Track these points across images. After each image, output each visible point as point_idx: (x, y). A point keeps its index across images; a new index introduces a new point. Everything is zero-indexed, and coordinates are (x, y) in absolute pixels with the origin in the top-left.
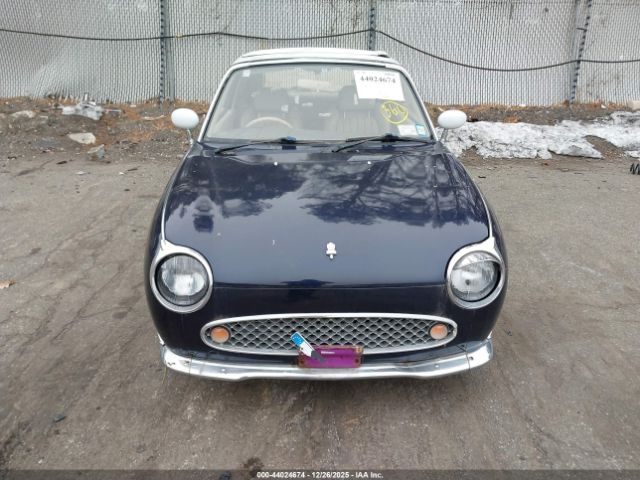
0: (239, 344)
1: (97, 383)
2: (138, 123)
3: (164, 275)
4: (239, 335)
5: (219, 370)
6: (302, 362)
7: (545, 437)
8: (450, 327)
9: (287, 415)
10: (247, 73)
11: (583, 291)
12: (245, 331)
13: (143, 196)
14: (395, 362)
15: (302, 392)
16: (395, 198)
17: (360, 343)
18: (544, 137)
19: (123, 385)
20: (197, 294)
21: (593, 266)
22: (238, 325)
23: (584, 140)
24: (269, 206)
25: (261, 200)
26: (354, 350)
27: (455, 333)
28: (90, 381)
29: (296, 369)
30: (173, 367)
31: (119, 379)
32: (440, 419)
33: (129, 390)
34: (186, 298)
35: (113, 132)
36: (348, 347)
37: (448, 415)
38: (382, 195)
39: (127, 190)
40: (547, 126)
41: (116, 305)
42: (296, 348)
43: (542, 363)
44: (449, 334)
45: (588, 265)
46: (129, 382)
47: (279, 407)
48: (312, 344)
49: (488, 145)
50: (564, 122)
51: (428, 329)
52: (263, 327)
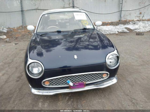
0: (53, 85)
1: (13, 100)
2: (17, 32)
3: (30, 68)
4: (52, 82)
5: (47, 92)
6: (70, 88)
7: (133, 99)
8: (107, 74)
9: (67, 102)
10: (46, 15)
11: (133, 62)
12: (54, 81)
13: (21, 50)
14: (94, 85)
15: (69, 96)
16: (84, 45)
17: (85, 81)
18: (116, 29)
19: (20, 100)
20: (40, 73)
21: (133, 56)
22: (52, 80)
23: (125, 28)
24: (54, 49)
25: (51, 48)
26: (84, 83)
27: (109, 75)
28: (11, 100)
29: (68, 90)
30: (35, 93)
31: (19, 98)
32: (106, 98)
33: (22, 101)
34: (37, 74)
35: (11, 35)
36: (82, 82)
37: (108, 97)
38: (81, 44)
39: (16, 49)
40: (116, 26)
41: (16, 78)
42: (68, 84)
43: (127, 81)
44: (107, 76)
45: (132, 56)
46: (22, 99)
47: (64, 100)
48: (73, 83)
49: (103, 31)
50: (120, 25)
51: (102, 75)
52: (59, 80)
